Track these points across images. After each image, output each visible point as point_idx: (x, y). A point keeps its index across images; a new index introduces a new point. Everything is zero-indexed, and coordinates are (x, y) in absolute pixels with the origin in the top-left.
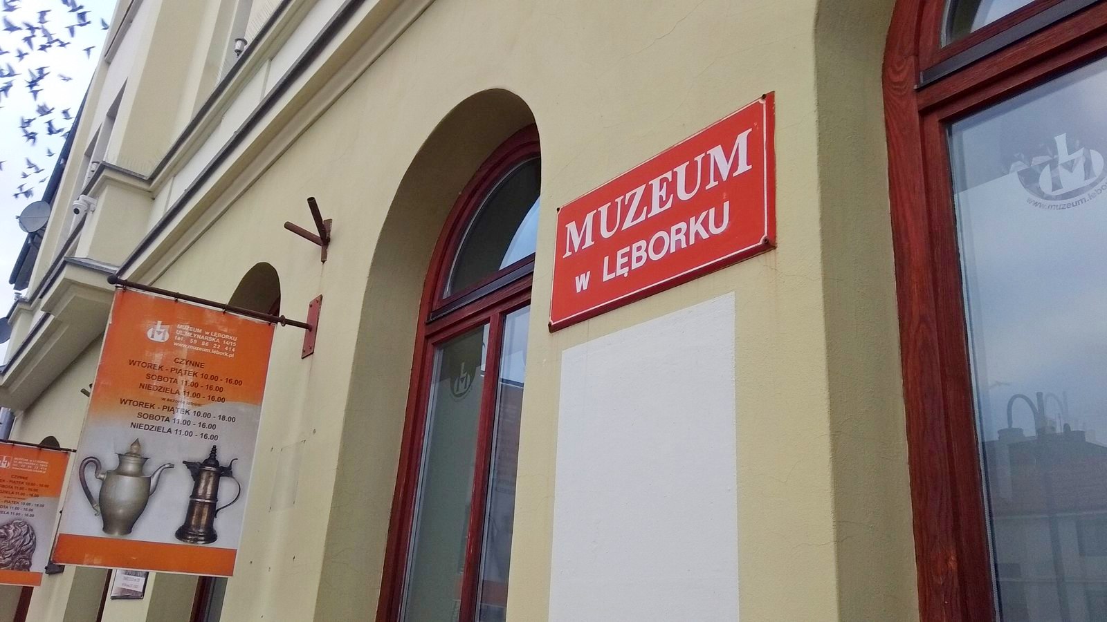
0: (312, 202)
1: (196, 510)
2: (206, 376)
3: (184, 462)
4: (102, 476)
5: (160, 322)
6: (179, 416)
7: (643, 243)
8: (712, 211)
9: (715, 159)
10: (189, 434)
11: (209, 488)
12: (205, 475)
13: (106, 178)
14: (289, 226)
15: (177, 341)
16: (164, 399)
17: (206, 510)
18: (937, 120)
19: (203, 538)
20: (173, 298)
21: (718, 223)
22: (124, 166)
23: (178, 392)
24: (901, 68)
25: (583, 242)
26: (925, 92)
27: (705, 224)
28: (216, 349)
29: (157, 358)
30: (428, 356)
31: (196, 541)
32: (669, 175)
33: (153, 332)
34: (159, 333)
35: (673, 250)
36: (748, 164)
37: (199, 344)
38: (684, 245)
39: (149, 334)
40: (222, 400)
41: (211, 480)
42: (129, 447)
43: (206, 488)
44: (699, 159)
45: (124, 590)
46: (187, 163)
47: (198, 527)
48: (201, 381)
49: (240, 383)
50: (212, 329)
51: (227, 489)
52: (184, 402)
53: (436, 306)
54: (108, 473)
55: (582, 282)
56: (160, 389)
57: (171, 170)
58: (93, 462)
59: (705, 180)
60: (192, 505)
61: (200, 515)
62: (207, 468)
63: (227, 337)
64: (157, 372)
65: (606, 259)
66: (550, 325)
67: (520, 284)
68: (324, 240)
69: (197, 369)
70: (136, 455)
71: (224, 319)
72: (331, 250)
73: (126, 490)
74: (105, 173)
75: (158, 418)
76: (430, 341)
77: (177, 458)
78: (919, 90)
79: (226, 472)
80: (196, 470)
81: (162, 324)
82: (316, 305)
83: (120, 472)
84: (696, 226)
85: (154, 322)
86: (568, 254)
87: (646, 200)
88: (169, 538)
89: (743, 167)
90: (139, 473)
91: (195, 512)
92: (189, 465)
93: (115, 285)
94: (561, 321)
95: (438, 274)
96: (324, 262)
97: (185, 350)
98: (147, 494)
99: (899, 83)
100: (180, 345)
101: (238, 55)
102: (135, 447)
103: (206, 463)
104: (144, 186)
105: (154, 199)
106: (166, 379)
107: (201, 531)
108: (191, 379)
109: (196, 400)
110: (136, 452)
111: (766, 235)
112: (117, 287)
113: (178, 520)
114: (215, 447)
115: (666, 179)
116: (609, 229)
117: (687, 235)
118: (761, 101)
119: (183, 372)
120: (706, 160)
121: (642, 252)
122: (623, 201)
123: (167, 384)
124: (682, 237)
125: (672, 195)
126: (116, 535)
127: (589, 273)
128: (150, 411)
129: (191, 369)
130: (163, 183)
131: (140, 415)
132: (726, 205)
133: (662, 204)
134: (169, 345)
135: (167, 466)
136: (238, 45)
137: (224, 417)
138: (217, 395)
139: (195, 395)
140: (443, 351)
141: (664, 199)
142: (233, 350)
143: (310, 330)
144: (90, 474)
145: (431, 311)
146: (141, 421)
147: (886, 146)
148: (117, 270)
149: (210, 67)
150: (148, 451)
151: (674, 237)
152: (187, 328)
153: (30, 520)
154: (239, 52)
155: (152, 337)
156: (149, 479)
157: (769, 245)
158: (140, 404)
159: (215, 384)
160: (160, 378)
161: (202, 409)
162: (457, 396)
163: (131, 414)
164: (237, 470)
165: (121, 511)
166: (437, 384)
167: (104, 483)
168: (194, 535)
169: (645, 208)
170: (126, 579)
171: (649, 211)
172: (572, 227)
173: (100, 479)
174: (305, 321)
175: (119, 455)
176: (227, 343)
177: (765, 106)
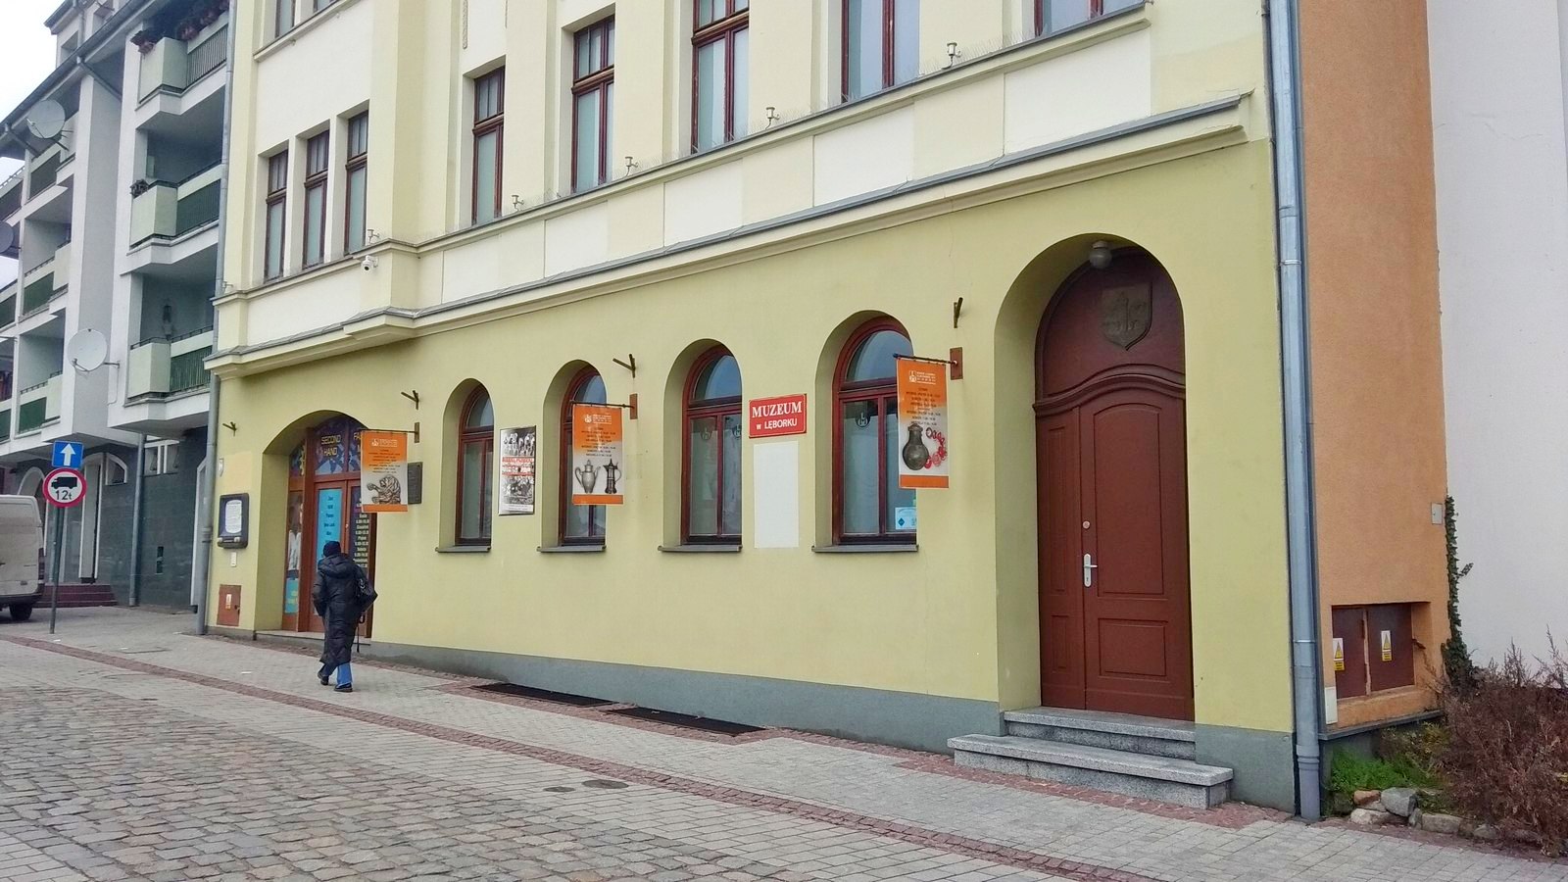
3: (603, 466)
6: (599, 449)
13: (391, 249)
14: (615, 360)
16: (593, 444)
19: (612, 492)
20: (590, 405)
22: (400, 239)
25: (758, 414)
29: (589, 429)
30: (689, 422)
35: (783, 426)
43: (611, 475)
46: (458, 246)
49: (615, 433)
50: (603, 414)
51: (616, 473)
52: (600, 444)
53: (690, 403)
54: (584, 473)
55: (759, 427)
56: (592, 440)
57: (442, 247)
58: (578, 469)
60: (608, 481)
61: (611, 484)
64: (589, 434)
66: (749, 436)
67: (731, 408)
68: (633, 367)
70: (590, 465)
72: (638, 373)
73: (589, 478)
74: (390, 245)
76: (689, 417)
80: (607, 468)
85: (586, 416)
89: (800, 411)
90: (591, 471)
94: (753, 436)
95: (688, 390)
96: (634, 378)
98: (595, 478)
102: (589, 462)
104: (413, 251)
109: (603, 442)
119: (598, 433)
121: (776, 424)
122: (769, 407)
127: (760, 424)
128: (590, 449)
131: (588, 451)
134: (592, 423)
135: (598, 468)
138: (609, 439)
142: (611, 421)
143: (634, 408)
144: (578, 473)
146: (590, 453)
148: (415, 315)
150: (592, 463)
153: (394, 474)
155: (586, 421)
156: (595, 473)
157: (805, 432)
159: (607, 435)
160: (591, 436)
161: (605, 445)
163: (585, 451)
164: (617, 466)
165: (589, 486)
166: (693, 434)
167: (583, 476)
169: (776, 412)
172: (754, 408)
174: (629, 405)
175: (585, 466)
176: (609, 419)
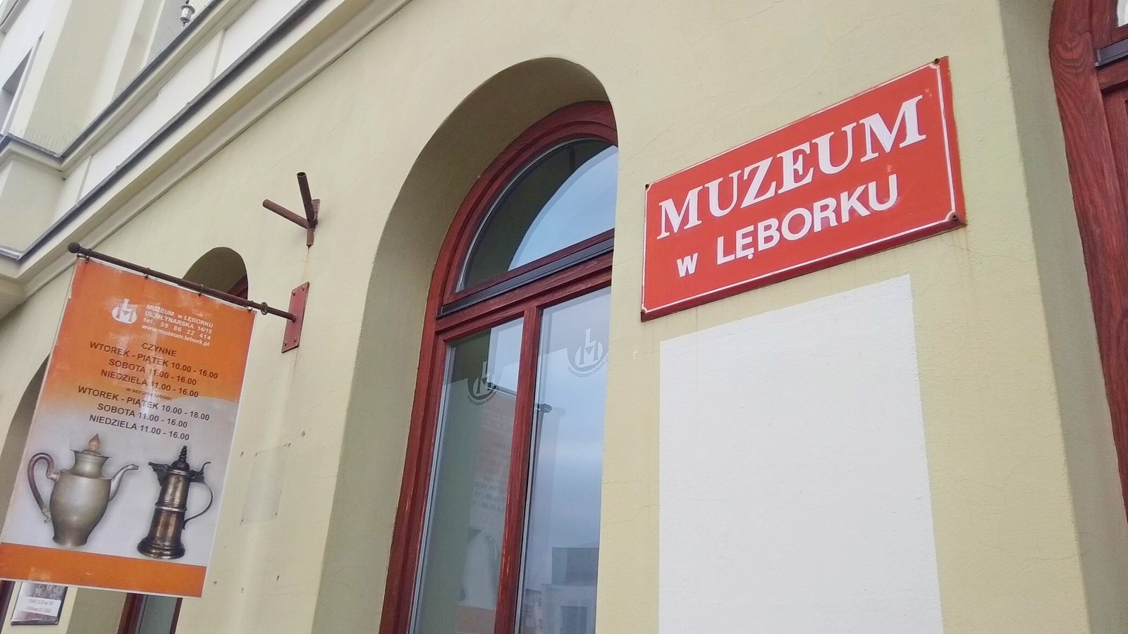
0: (302, 178)
1: (162, 519)
2: (177, 366)
3: (150, 464)
4: (54, 476)
5: (126, 301)
7: (774, 222)
8: (872, 187)
9: (871, 128)
11: (178, 494)
12: (173, 480)
13: (11, 153)
15: (146, 324)
17: (173, 520)
18: (1124, 100)
21: (883, 196)
23: (145, 382)
24: (1074, 44)
26: (1107, 70)
27: (864, 199)
28: (189, 336)
29: (123, 342)
30: (440, 353)
31: (161, 555)
32: (806, 147)
33: (119, 312)
34: (126, 313)
35: (818, 228)
36: (920, 133)
37: (170, 329)
38: (833, 223)
39: (115, 313)
40: (194, 394)
42: (87, 443)
43: (174, 496)
44: (848, 129)
45: (30, 615)
46: (110, 140)
47: (163, 538)
48: (174, 372)
49: (214, 375)
52: (152, 394)
53: (448, 299)
57: (89, 147)
59: (859, 149)
60: (158, 514)
61: (166, 526)
63: (202, 322)
67: (565, 275)
69: (167, 357)
71: (199, 302)
73: (82, 494)
74: (10, 146)
75: (121, 411)
76: (441, 338)
77: (142, 459)
78: (1099, 68)
79: (195, 476)
80: (163, 473)
81: (130, 303)
82: (300, 295)
83: (75, 472)
84: (849, 202)
86: (664, 234)
87: (775, 173)
88: (129, 550)
90: (97, 475)
91: (161, 522)
92: (156, 467)
93: (76, 254)
95: (450, 265)
97: (154, 335)
98: (107, 499)
99: (1073, 60)
100: (149, 328)
101: (184, 23)
103: (175, 465)
104: (54, 164)
105: (64, 179)
106: (132, 367)
107: (167, 544)
108: (160, 368)
110: (95, 450)
111: (953, 210)
112: (78, 256)
113: (141, 530)
115: (802, 152)
117: (838, 212)
118: (933, 66)
120: (859, 133)
123: (134, 373)
124: (830, 214)
125: (812, 170)
126: (69, 546)
129: (161, 357)
130: (77, 162)
132: (893, 180)
133: (797, 177)
134: (136, 327)
136: (185, 13)
139: (165, 387)
140: (455, 349)
141: (801, 173)
144: (40, 472)
145: (441, 304)
148: (21, 255)
150: (108, 449)
151: (819, 216)
152: (158, 309)
154: (185, 20)
155: (118, 317)
157: (958, 222)
158: (102, 394)
161: (173, 404)
166: (449, 385)
168: (158, 549)
170: (33, 601)
171: (779, 186)
173: (52, 479)
175: (76, 452)
177: (938, 71)
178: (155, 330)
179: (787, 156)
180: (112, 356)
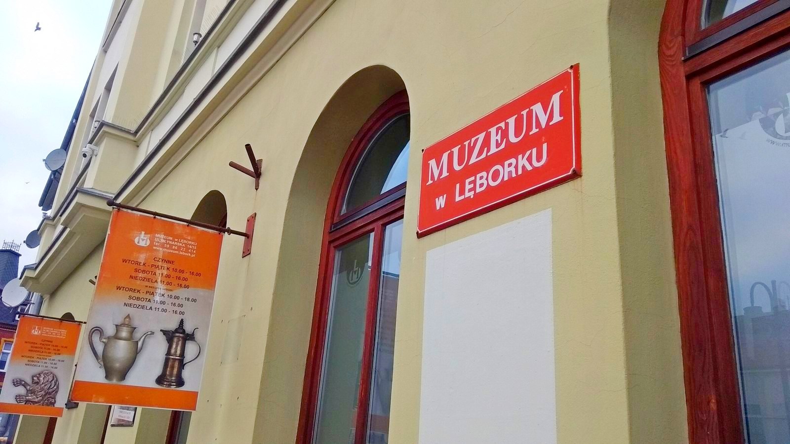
0: (248, 148)
1: (170, 364)
2: (175, 270)
3: (161, 330)
4: (104, 340)
5: (143, 233)
6: (157, 298)
7: (484, 174)
8: (534, 151)
9: (536, 113)
10: (165, 311)
11: (179, 348)
12: (175, 340)
13: (105, 132)
14: (232, 165)
15: (155, 246)
16: (147, 286)
17: (176, 364)
18: (699, 82)
19: (175, 384)
20: (152, 216)
21: (539, 159)
22: (117, 124)
23: (156, 281)
24: (672, 45)
25: (441, 173)
26: (688, 63)
27: (529, 160)
28: (182, 251)
29: (142, 258)
30: (331, 255)
31: (170, 385)
32: (502, 125)
33: (139, 239)
34: (143, 240)
35: (506, 178)
36: (560, 116)
37: (171, 247)
38: (514, 175)
39: (136, 240)
40: (187, 287)
41: (180, 343)
42: (123, 319)
43: (177, 349)
44: (524, 113)
45: (119, 420)
46: (161, 120)
47: (171, 375)
48: (173, 274)
49: (199, 275)
50: (180, 237)
51: (191, 349)
52: (161, 288)
53: (336, 220)
54: (109, 338)
55: (440, 202)
56: (144, 279)
57: (150, 126)
58: (98, 330)
59: (529, 128)
60: (167, 360)
61: (173, 367)
62: (177, 334)
63: (190, 242)
64: (142, 268)
65: (458, 186)
66: (417, 233)
67: (396, 204)
68: (257, 174)
69: (169, 265)
70: (128, 325)
71: (187, 230)
72: (262, 181)
73: (121, 350)
74: (104, 129)
75: (142, 300)
76: (332, 245)
77: (157, 328)
78: (685, 61)
79: (190, 337)
80: (169, 336)
81: (145, 234)
82: (252, 220)
83: (117, 337)
84: (522, 161)
85: (139, 233)
86: (430, 182)
87: (486, 143)
88: (151, 384)
89: (557, 118)
90: (130, 338)
91: (169, 365)
92: (165, 332)
93: (112, 207)
94: (426, 230)
95: (337, 198)
96: (257, 189)
97: (161, 252)
98: (136, 352)
99: (670, 56)
100: (158, 248)
101: (196, 45)
102: (127, 319)
103: (176, 331)
104: (131, 137)
105: (138, 146)
106: (148, 272)
107: (173, 378)
108: (165, 272)
109: (169, 287)
110: (128, 323)
111: (574, 167)
112: (113, 208)
113: (158, 371)
114: (182, 320)
115: (500, 128)
116: (460, 164)
117: (516, 167)
118: (570, 71)
119: (160, 267)
120: (530, 114)
121: (483, 181)
122: (470, 144)
123: (149, 276)
124: (512, 169)
125: (505, 140)
126: (114, 381)
127: (445, 196)
128: (137, 295)
129: (166, 265)
130: (144, 135)
131: (130, 297)
132: (545, 146)
133: (498, 145)
134: (150, 249)
135: (149, 333)
136: (195, 38)
137: (188, 299)
138: (184, 283)
139: (168, 284)
140: (341, 252)
141: (499, 142)
142: (195, 252)
143: (248, 238)
144: (96, 338)
145: (332, 223)
146: (131, 301)
147: (661, 101)
148: (114, 196)
149: (176, 53)
150: (136, 323)
151: (507, 169)
152: (162, 236)
153: (55, 371)
154: (196, 42)
155: (138, 243)
156: (137, 342)
157: (576, 175)
158: (131, 290)
159: (182, 276)
160: (144, 272)
161: (173, 293)
162: (352, 284)
163: (124, 296)
164: (198, 336)
165: (117, 365)
166: (337, 275)
167: (106, 345)
168: (169, 382)
169: (486, 149)
170: (121, 412)
171: (488, 151)
172: (433, 163)
173: (103, 342)
174: (244, 232)
175: (116, 325)
176: (190, 247)
177: (572, 74)
178: (161, 249)
179: (493, 130)
180: (135, 266)
